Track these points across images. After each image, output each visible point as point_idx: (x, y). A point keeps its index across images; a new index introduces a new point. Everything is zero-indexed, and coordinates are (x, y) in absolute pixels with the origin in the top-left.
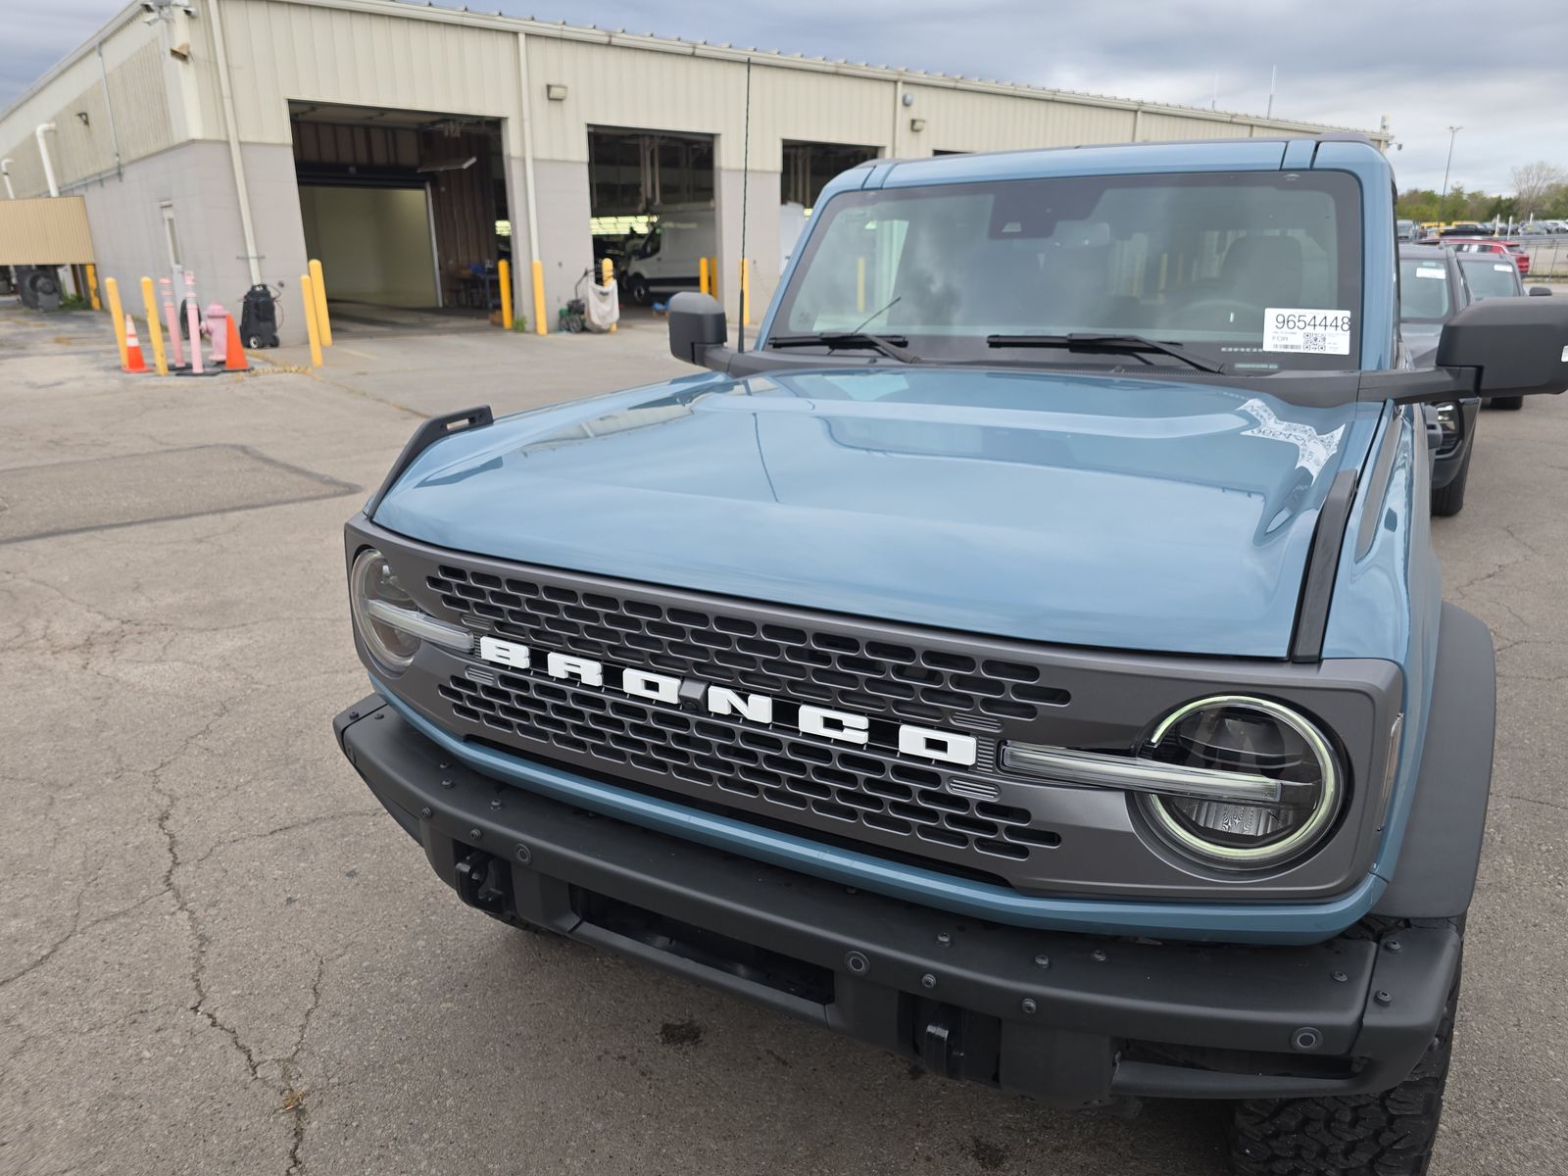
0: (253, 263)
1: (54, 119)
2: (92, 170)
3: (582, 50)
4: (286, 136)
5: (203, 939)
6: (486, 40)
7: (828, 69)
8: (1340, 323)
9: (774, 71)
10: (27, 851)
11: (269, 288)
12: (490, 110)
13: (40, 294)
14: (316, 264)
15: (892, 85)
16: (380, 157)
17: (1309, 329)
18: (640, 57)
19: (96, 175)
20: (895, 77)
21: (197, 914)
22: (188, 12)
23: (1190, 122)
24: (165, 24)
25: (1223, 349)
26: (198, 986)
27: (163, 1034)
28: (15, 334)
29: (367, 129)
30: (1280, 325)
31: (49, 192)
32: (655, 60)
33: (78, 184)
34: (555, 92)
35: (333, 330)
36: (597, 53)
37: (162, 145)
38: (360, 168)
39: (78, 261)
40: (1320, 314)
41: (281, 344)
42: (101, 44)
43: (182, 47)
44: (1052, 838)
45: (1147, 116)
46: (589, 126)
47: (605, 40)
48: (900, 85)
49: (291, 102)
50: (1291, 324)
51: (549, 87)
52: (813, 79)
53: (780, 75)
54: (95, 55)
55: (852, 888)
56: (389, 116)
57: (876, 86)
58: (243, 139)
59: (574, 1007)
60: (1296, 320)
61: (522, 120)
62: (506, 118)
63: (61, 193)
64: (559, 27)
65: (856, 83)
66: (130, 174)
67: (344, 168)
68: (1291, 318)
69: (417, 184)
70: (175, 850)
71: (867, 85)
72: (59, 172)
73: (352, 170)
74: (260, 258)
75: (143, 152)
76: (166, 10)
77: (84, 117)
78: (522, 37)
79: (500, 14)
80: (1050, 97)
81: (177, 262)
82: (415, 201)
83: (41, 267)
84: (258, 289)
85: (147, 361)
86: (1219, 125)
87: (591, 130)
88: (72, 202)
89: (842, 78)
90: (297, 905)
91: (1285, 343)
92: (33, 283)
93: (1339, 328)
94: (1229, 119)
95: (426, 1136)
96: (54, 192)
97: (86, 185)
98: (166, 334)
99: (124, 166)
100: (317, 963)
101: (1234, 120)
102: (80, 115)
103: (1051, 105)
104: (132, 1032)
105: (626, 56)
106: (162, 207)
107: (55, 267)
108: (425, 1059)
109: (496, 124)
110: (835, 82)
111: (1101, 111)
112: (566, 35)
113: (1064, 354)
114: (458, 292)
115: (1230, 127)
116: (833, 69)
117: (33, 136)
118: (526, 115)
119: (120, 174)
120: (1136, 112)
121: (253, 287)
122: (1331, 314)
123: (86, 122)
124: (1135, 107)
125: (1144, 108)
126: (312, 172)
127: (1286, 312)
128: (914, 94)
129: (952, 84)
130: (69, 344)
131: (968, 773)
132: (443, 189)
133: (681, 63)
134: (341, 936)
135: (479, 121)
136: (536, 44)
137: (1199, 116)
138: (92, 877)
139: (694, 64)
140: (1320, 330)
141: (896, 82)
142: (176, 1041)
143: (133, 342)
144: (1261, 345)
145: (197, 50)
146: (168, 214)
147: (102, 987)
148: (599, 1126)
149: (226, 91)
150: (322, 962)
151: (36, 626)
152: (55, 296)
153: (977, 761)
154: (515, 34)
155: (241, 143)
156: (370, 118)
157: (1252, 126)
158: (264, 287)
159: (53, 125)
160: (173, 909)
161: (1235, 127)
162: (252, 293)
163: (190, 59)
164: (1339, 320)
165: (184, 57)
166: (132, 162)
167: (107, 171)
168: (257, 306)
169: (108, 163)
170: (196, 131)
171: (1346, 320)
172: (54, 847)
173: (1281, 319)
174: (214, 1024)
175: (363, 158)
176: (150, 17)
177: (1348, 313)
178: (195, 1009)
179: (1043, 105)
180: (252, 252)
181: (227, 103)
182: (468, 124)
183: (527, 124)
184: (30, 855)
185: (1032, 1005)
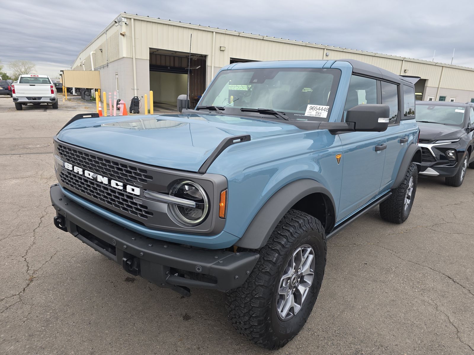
0: (136, 90)
1: (95, 50)
2: (102, 64)
3: (231, 37)
4: (148, 57)
5: (34, 243)
6: (205, 34)
7: (303, 45)
8: (326, 109)
9: (287, 45)
10: (7, 220)
11: (138, 98)
12: (203, 53)
13: (86, 96)
14: (152, 92)
15: (323, 50)
16: (177, 65)
17: (318, 111)
18: (248, 40)
19: (102, 65)
20: (324, 48)
21: (36, 238)
22: (126, 24)
23: (421, 65)
24: (120, 26)
25: (295, 115)
26: (27, 252)
27: (13, 261)
28: (76, 105)
29: (174, 57)
30: (310, 109)
31: (92, 70)
32: (252, 40)
33: (99, 68)
34: (222, 49)
35: (154, 110)
36: (235, 38)
37: (117, 58)
38: (171, 68)
39: (97, 88)
40: (321, 107)
41: (140, 113)
42: (106, 31)
43: (123, 33)
44: (151, 214)
45: (407, 62)
46: (231, 58)
47: (238, 34)
48: (325, 49)
49: (150, 48)
50: (313, 109)
51: (220, 47)
52: (298, 47)
53: (288, 46)
54: (105, 34)
55: (125, 228)
56: (177, 54)
57: (318, 50)
58: (136, 58)
59: (108, 270)
60: (315, 108)
61: (212, 56)
62: (208, 55)
63: (95, 70)
64: (225, 31)
65: (312, 49)
66: (110, 65)
67: (167, 67)
68: (314, 107)
69: (186, 72)
70: (40, 224)
71: (315, 50)
72: (95, 65)
73: (169, 68)
74: (137, 89)
75: (113, 60)
76: (120, 23)
77: (101, 50)
78: (214, 33)
79: (209, 27)
80: (374, 55)
81: (118, 90)
82: (185, 77)
83: (87, 89)
84: (135, 97)
85: (103, 114)
86: (431, 66)
87: (232, 59)
88: (96, 72)
89: (307, 47)
90: (60, 239)
91: (310, 114)
92: (84, 93)
93: (325, 111)
94: (435, 64)
95: (55, 290)
96: (93, 70)
97: (100, 68)
98: (113, 108)
99: (109, 63)
100: (56, 252)
101: (436, 64)
102: (100, 50)
103: (374, 58)
104: (6, 259)
105: (243, 39)
106: (116, 74)
107: (91, 89)
108: (66, 275)
109: (206, 56)
110: (305, 48)
111: (390, 60)
112: (227, 33)
113: (258, 114)
114: (194, 103)
115: (435, 67)
116: (305, 45)
117: (90, 55)
118: (213, 54)
119: (107, 65)
120: (403, 60)
121: (134, 97)
122: (324, 107)
123: (102, 52)
124: (403, 59)
125: (405, 60)
126: (153, 67)
127: (313, 106)
128: (329, 53)
129: (342, 50)
130: (88, 109)
131: (139, 197)
132: (193, 74)
133: (259, 42)
134: (65, 247)
135: (201, 56)
136: (218, 35)
137: (424, 63)
138: (18, 227)
139: (263, 42)
140: (320, 111)
141: (324, 49)
142: (15, 262)
143: (100, 109)
144: (304, 114)
145: (127, 34)
146: (117, 76)
147: (6, 249)
148: (96, 295)
149: (133, 45)
150: (57, 252)
151: (40, 172)
152: (90, 97)
153: (140, 194)
154: (213, 32)
155: (136, 59)
156: (173, 54)
157: (443, 67)
158: (137, 97)
159: (95, 52)
160: (31, 236)
161: (437, 67)
162: (134, 99)
163: (125, 36)
164: (326, 108)
165: (124, 35)
166: (110, 62)
167: (105, 65)
168: (135, 102)
169: (106, 63)
170: (125, 56)
171: (328, 109)
172: (14, 220)
173: (311, 107)
174: (25, 261)
175: (172, 65)
176: (117, 24)
177: (328, 107)
178: (23, 257)
179: (371, 57)
180: (135, 88)
181: (134, 48)
182: (199, 57)
183: (213, 57)
184: (8, 221)
185: (142, 254)
